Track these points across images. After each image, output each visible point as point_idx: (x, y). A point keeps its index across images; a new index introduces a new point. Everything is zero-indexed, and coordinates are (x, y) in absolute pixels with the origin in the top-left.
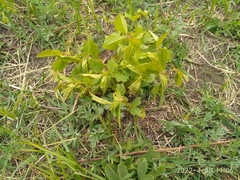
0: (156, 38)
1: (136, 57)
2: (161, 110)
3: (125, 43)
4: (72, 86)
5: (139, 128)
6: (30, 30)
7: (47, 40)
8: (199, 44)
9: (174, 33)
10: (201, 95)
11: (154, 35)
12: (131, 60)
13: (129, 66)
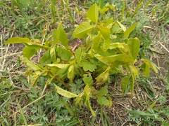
0: (124, 28)
1: (104, 47)
2: (127, 96)
3: (94, 32)
4: (38, 73)
5: (105, 113)
6: (13, 19)
7: (26, 27)
8: (159, 35)
9: (139, 25)
10: (164, 83)
11: (122, 26)
12: (99, 50)
13: (97, 56)
